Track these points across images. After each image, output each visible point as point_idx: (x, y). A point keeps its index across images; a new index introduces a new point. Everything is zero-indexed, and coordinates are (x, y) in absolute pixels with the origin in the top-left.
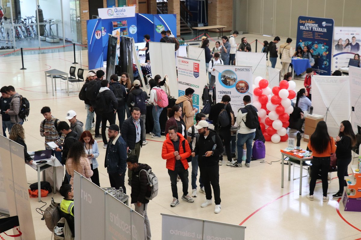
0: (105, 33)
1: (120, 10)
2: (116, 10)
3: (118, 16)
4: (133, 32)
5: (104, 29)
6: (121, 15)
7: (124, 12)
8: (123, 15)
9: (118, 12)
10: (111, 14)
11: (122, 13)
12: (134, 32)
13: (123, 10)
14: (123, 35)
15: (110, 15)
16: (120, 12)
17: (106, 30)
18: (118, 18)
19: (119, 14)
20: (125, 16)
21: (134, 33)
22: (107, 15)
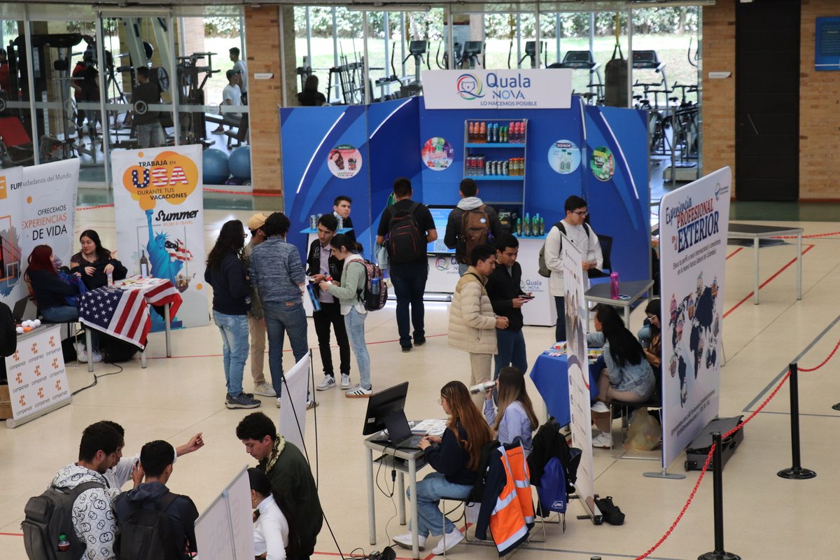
0: (450, 161)
1: (509, 81)
2: (492, 80)
3: (499, 100)
4: (562, 166)
5: (446, 145)
6: (512, 99)
7: (523, 90)
8: (520, 99)
9: (500, 88)
10: (475, 92)
11: (516, 90)
12: (568, 166)
13: (522, 81)
14: (508, 173)
15: (469, 96)
16: (509, 88)
17: (451, 151)
18: (500, 107)
19: (506, 95)
20: (530, 103)
21: (566, 172)
22: (458, 95)
